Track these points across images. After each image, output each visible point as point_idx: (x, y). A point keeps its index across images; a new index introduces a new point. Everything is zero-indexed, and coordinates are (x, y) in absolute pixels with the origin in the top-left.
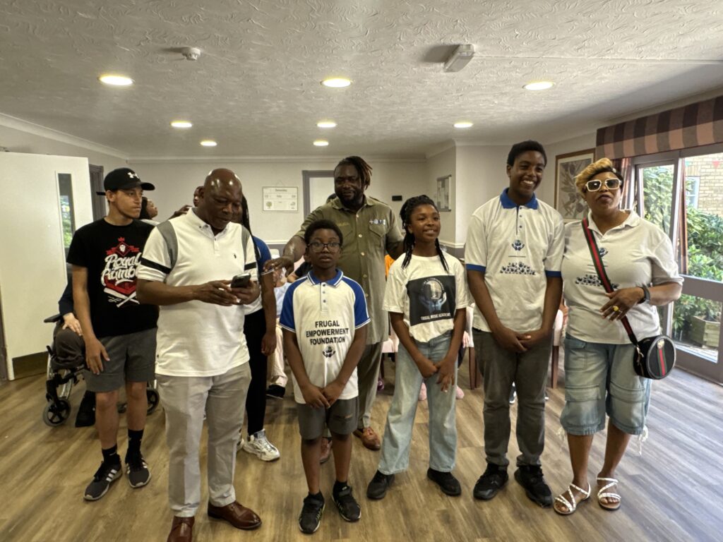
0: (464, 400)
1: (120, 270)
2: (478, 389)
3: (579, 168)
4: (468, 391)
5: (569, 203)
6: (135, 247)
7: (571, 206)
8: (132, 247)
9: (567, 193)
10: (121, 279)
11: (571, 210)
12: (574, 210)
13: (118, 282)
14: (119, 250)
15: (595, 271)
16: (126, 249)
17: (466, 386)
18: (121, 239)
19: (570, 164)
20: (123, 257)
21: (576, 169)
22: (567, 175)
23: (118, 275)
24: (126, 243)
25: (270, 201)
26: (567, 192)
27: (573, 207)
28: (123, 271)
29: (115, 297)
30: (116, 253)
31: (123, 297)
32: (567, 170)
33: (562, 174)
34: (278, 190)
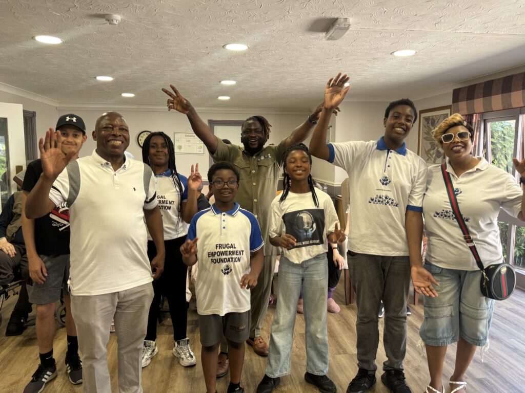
0: (341, 314)
2: (352, 304)
3: (438, 121)
4: (344, 306)
7: (432, 152)
11: (431, 155)
12: (434, 156)
15: (450, 207)
17: (342, 302)
19: (431, 118)
21: (436, 122)
22: (429, 127)
26: (428, 141)
27: (433, 154)
29: (58, 222)
31: (65, 222)
32: (428, 123)
33: (424, 125)
34: (187, 136)
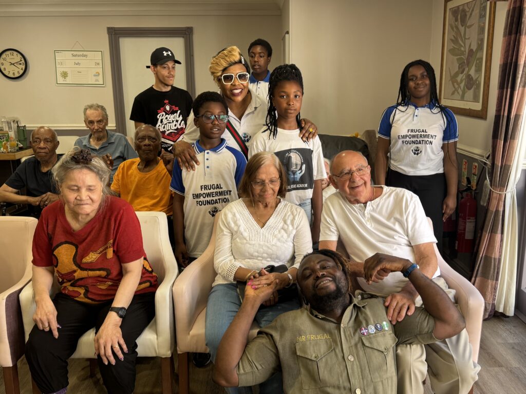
1: (168, 124)
3: (471, 14)
5: (456, 75)
6: (175, 107)
7: (459, 79)
8: (174, 106)
9: (456, 58)
10: (169, 130)
11: (459, 84)
12: (462, 85)
13: (167, 132)
14: (165, 109)
16: (170, 108)
18: (166, 101)
19: (461, 8)
20: (169, 115)
21: (468, 17)
22: (457, 28)
23: (167, 127)
24: (170, 103)
25: (65, 70)
26: (455, 55)
27: (461, 81)
28: (170, 124)
29: (167, 144)
30: (164, 112)
31: (172, 143)
32: (456, 20)
33: (451, 25)
34: (75, 56)
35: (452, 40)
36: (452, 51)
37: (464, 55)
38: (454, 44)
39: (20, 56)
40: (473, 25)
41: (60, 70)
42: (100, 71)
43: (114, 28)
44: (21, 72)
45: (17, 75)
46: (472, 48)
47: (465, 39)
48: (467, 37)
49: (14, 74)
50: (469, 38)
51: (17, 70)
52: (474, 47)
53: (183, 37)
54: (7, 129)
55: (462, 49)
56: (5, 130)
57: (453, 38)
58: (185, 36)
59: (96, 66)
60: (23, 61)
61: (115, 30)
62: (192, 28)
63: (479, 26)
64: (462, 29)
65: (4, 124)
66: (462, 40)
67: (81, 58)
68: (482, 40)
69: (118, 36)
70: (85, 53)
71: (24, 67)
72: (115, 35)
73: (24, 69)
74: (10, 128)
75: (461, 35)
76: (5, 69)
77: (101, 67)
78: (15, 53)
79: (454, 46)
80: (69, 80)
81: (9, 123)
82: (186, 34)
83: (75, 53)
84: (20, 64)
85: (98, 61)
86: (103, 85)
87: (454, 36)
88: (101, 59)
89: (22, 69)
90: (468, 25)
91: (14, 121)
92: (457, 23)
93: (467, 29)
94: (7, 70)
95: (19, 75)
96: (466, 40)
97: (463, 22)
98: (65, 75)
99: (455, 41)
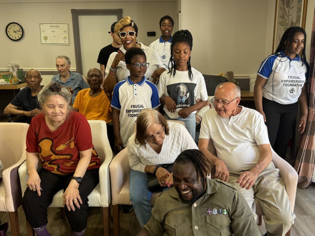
9: (283, 27)
22: (284, 9)
25: (46, 35)
34: (52, 27)
35: (280, 16)
36: (281, 23)
37: (288, 25)
38: (282, 19)
39: (19, 27)
40: (294, 7)
41: (43, 35)
42: (67, 36)
43: (75, 9)
44: (20, 36)
45: (17, 38)
46: (293, 21)
47: (289, 15)
48: (290, 15)
49: (15, 38)
50: (291, 15)
51: (18, 35)
52: (294, 21)
53: (117, 15)
54: (12, 71)
55: (287, 22)
56: (10, 71)
57: (282, 15)
58: (118, 14)
59: (64, 33)
60: (21, 30)
61: (76, 11)
62: (122, 9)
63: (298, 7)
64: (287, 9)
65: (10, 68)
66: (287, 16)
67: (56, 28)
68: (299, 16)
69: (78, 14)
70: (58, 25)
71: (21, 33)
72: (76, 14)
73: (21, 34)
74: (14, 70)
75: (286, 13)
76: (10, 34)
77: (67, 33)
78: (16, 25)
79: (282, 20)
80: (48, 41)
81: (13, 67)
82: (119, 13)
83: (52, 25)
84: (19, 32)
85: (65, 30)
86: (68, 45)
87: (282, 14)
88: (67, 28)
89: (20, 35)
90: (291, 7)
91: (16, 66)
92: (284, 6)
93: (290, 10)
94: (12, 35)
95: (19, 38)
96: (290, 17)
97: (288, 5)
98: (46, 38)
99: (282, 17)
